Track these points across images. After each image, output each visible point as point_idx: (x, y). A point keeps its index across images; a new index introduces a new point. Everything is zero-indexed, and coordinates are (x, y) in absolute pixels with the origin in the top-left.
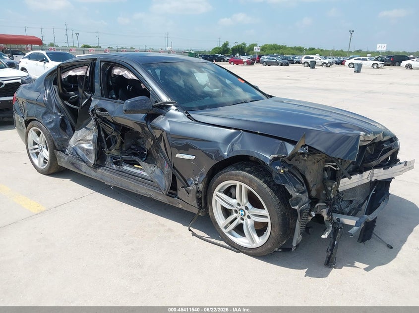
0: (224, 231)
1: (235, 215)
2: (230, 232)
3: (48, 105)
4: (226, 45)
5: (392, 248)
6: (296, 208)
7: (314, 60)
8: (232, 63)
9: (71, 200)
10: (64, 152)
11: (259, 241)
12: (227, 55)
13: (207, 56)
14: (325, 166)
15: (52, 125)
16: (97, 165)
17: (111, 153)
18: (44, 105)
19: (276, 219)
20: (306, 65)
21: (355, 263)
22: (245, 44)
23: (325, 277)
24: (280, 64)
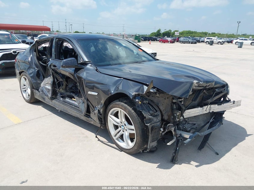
0: (114, 138)
1: (119, 129)
2: (117, 139)
3: (30, 63)
4: (159, 31)
5: (218, 154)
6: (148, 125)
7: (213, 40)
8: (161, 42)
9: (38, 117)
10: (38, 90)
11: (131, 145)
12: (159, 37)
13: (146, 37)
14: (173, 101)
15: (32, 75)
16: (52, 97)
17: (60, 91)
18: (28, 63)
19: (138, 132)
20: (207, 43)
21: (191, 162)
22: (171, 31)
23: (169, 169)
24: (191, 43)
